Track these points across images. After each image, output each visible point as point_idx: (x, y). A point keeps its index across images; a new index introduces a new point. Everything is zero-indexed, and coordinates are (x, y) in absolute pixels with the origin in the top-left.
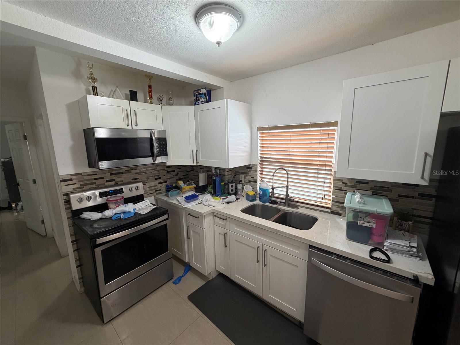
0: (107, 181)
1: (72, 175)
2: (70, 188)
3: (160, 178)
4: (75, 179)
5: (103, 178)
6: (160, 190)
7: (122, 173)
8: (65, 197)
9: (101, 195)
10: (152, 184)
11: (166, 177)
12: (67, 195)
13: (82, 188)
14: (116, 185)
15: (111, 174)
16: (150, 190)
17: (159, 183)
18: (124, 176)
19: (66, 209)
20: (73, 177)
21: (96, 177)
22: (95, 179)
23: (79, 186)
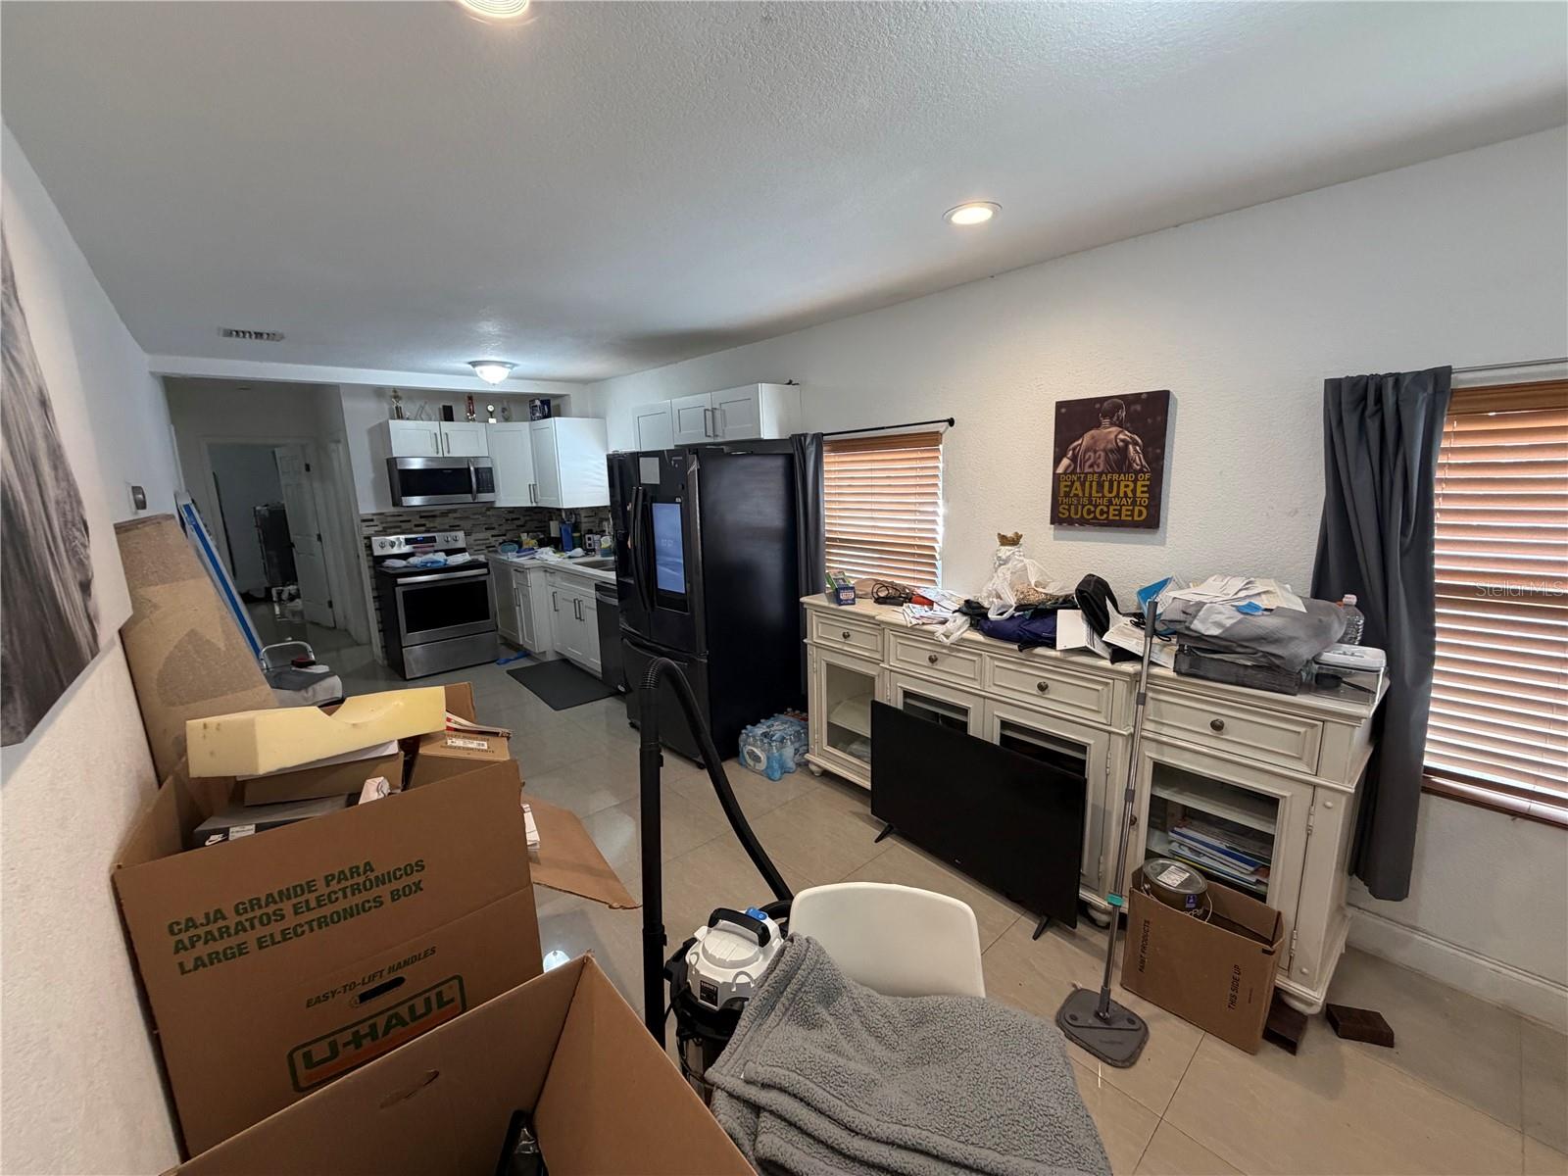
0: (416, 526)
1: (374, 514)
2: (372, 530)
3: (493, 529)
4: (378, 519)
5: (409, 521)
6: (494, 546)
7: (434, 516)
8: (366, 541)
9: (408, 542)
10: (481, 536)
11: (504, 528)
12: (369, 538)
13: (385, 532)
14: (428, 531)
15: (421, 517)
16: (478, 545)
17: (493, 536)
18: (438, 520)
19: (368, 555)
20: (375, 517)
21: (401, 519)
22: (401, 522)
23: (381, 529)
